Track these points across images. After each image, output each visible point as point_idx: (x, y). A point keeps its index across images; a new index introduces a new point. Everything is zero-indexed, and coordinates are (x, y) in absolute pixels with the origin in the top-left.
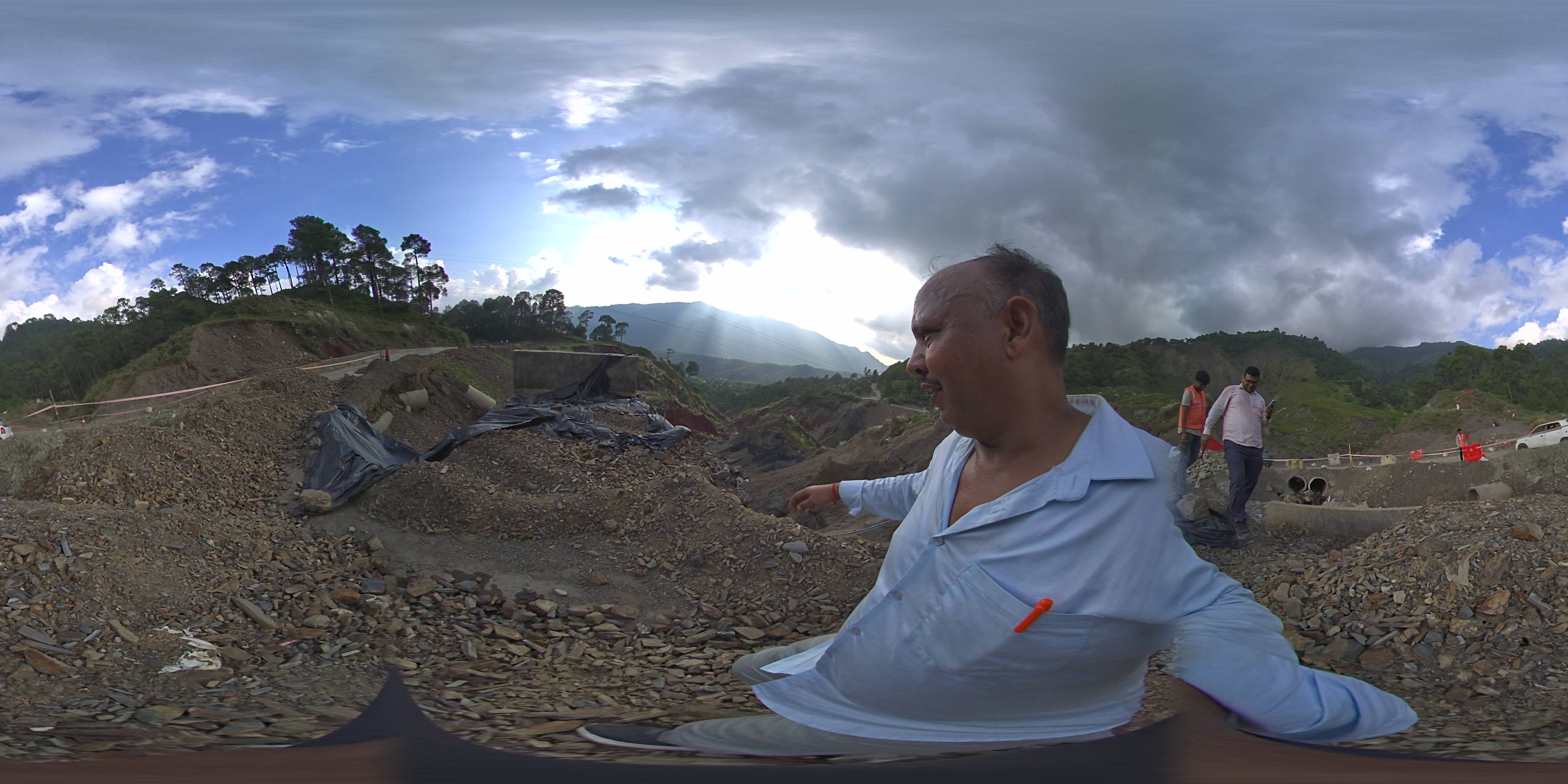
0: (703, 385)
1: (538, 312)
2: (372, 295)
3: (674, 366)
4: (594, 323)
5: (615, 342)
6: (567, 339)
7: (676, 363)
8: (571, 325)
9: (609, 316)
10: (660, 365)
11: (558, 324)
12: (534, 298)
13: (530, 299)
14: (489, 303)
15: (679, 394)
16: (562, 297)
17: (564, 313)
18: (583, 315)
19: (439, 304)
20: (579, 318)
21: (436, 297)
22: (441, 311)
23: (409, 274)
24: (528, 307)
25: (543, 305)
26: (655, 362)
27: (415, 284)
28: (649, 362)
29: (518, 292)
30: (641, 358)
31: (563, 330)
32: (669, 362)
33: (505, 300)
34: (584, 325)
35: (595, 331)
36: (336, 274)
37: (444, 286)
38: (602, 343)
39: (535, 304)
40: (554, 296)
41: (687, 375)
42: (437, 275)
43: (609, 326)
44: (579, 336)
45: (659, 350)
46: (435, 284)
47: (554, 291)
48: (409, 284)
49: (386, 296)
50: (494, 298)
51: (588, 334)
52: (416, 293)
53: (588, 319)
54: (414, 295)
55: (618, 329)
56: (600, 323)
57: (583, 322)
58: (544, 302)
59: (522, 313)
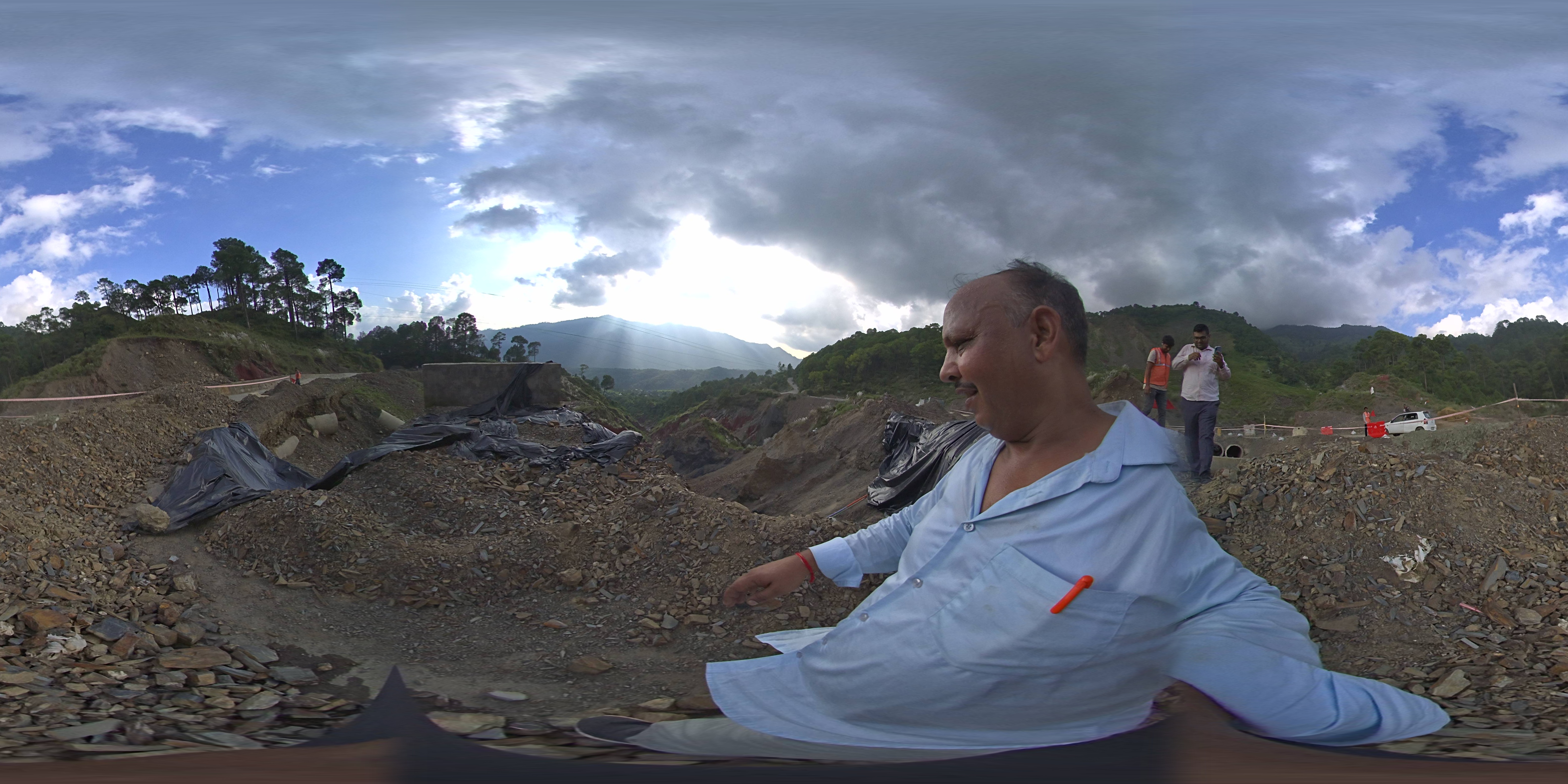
0: (620, 398)
1: (451, 336)
3: (588, 381)
4: (507, 344)
7: (591, 378)
8: (484, 348)
9: (520, 337)
10: (575, 381)
11: (472, 348)
12: (448, 323)
14: (403, 328)
16: (474, 320)
17: (477, 336)
18: (496, 337)
20: (492, 340)
21: (351, 323)
22: (355, 338)
23: (324, 300)
24: (441, 332)
25: (456, 331)
27: (330, 310)
29: (432, 317)
31: (477, 353)
32: (584, 378)
33: (419, 326)
34: (497, 347)
35: (508, 352)
36: (255, 298)
39: (449, 328)
40: (466, 319)
41: (603, 389)
42: (350, 301)
43: (522, 346)
44: (493, 358)
45: (572, 367)
46: (349, 310)
48: (324, 310)
49: (303, 322)
50: (408, 324)
51: (501, 356)
52: (331, 319)
53: (501, 341)
54: (329, 321)
55: (531, 349)
56: (512, 345)
57: (496, 344)
58: (457, 326)
59: (436, 338)
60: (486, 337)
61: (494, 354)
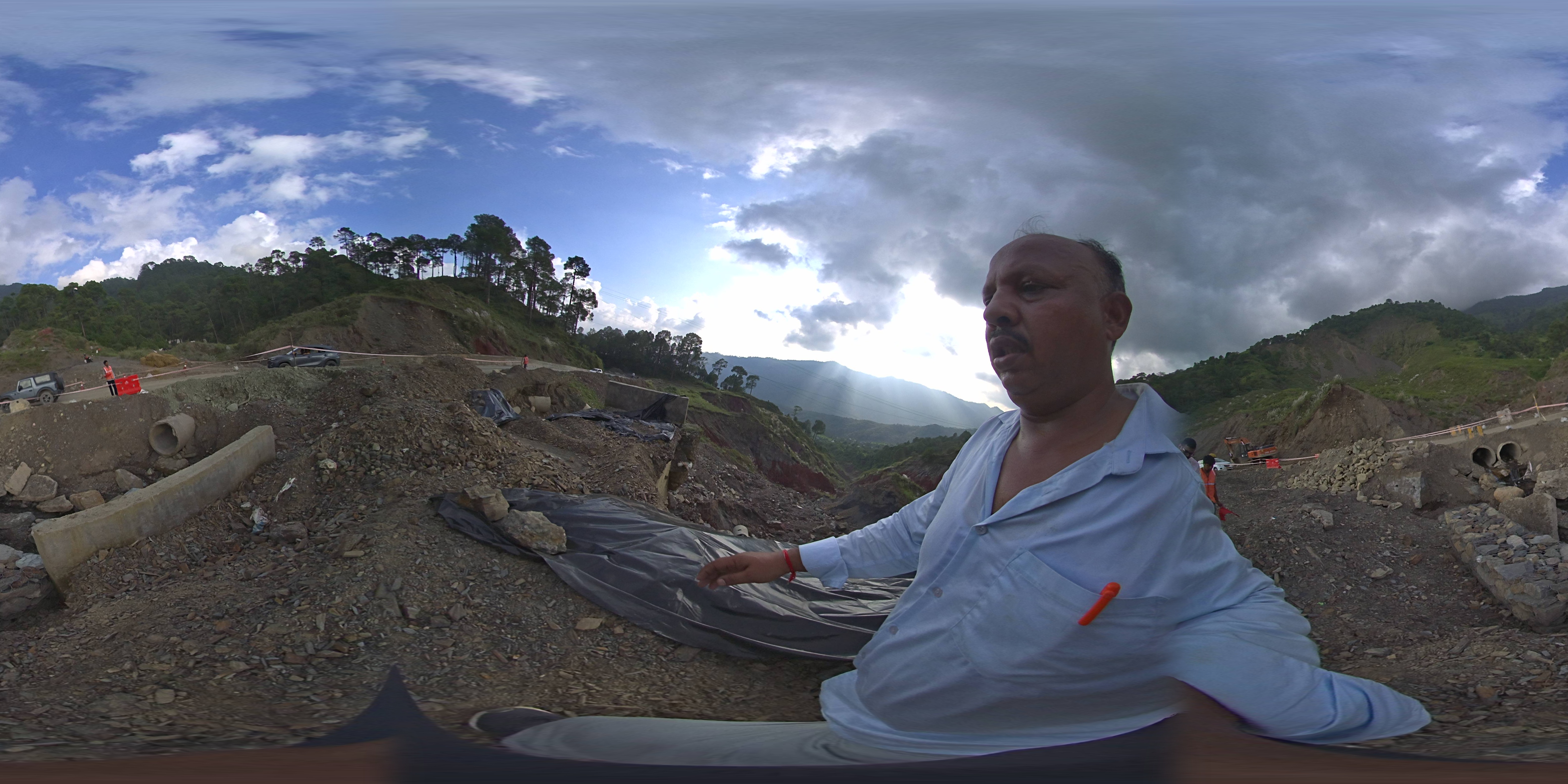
0: (828, 444)
1: (675, 353)
2: (526, 302)
3: (800, 423)
4: (726, 373)
5: (744, 393)
6: (697, 384)
7: (803, 421)
8: (704, 370)
9: (741, 368)
10: (786, 421)
11: (692, 368)
12: (674, 339)
13: (670, 339)
14: (632, 335)
15: (800, 450)
16: (701, 342)
17: (700, 358)
18: (717, 363)
19: (585, 326)
20: (714, 365)
21: (584, 319)
23: (564, 291)
24: (667, 346)
25: (680, 348)
26: (781, 419)
27: (567, 302)
28: (774, 417)
29: (661, 330)
30: (768, 412)
31: (696, 374)
32: (795, 419)
33: (648, 335)
34: (717, 373)
35: (726, 380)
36: (499, 274)
37: (592, 311)
38: (731, 393)
39: (674, 344)
40: (693, 340)
41: (813, 433)
42: (588, 299)
43: (741, 377)
44: (710, 382)
45: (786, 407)
46: (585, 307)
47: (694, 335)
48: (562, 300)
49: (538, 306)
51: (719, 382)
52: (566, 310)
53: (722, 368)
54: (564, 312)
55: (749, 381)
56: (732, 374)
57: (716, 370)
58: (683, 344)
59: (660, 351)
60: (708, 361)
61: (712, 378)
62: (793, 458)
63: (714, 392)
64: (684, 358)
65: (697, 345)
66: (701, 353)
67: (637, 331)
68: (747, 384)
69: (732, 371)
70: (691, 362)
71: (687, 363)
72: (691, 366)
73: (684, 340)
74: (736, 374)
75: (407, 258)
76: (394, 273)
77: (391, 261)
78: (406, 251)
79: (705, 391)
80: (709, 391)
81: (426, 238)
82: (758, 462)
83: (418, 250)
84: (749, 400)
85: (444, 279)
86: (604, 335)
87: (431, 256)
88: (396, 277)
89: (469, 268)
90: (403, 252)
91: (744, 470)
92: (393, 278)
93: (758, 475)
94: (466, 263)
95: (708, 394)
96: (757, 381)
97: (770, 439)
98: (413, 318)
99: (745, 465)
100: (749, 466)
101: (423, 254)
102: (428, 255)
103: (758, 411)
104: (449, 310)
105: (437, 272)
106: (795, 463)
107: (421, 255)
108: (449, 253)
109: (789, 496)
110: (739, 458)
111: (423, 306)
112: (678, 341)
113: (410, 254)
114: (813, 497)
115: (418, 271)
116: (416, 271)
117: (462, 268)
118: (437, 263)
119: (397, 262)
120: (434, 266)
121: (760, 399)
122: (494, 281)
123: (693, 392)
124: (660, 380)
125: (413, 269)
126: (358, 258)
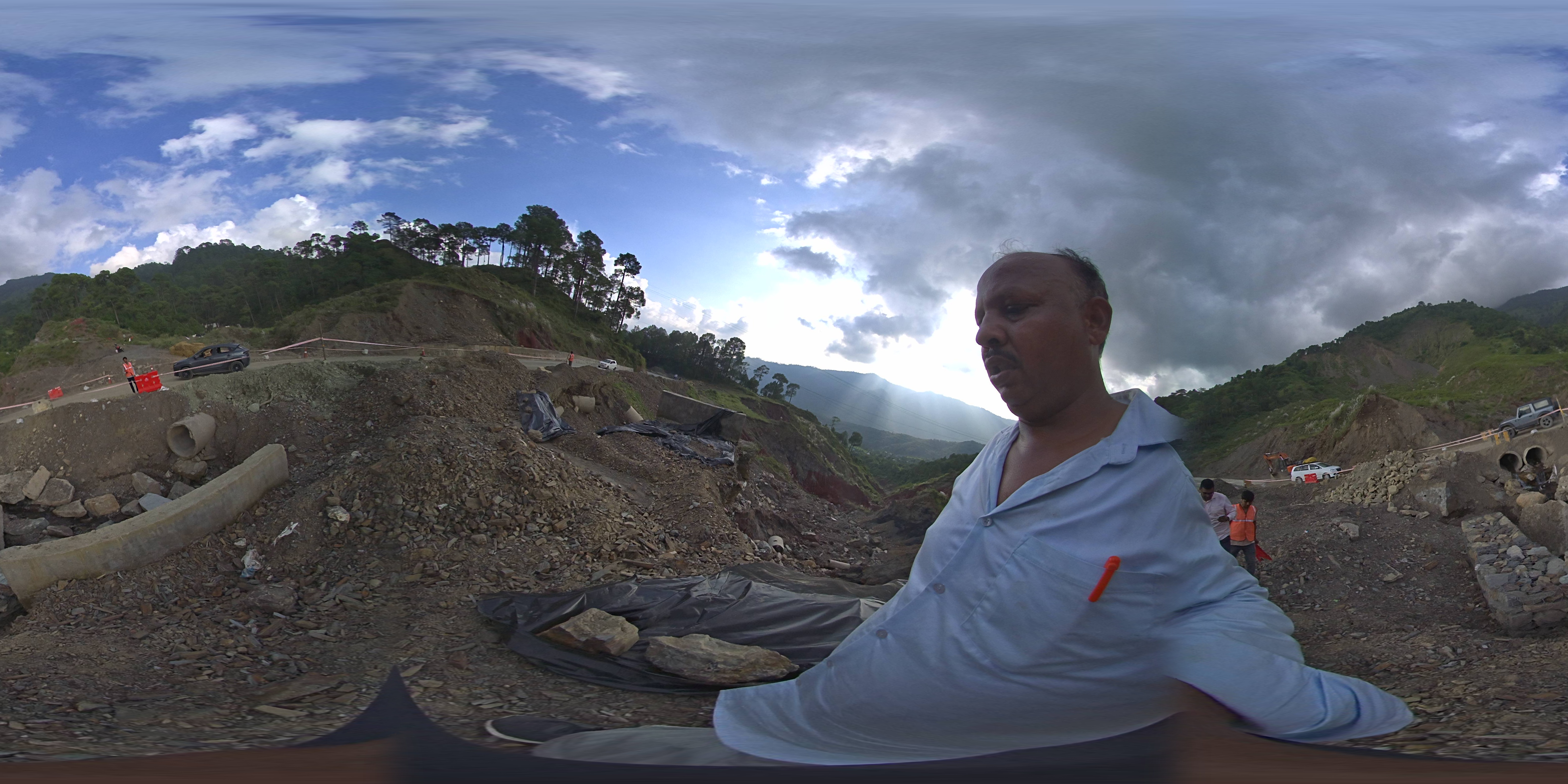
0: (865, 457)
1: (718, 356)
2: (572, 296)
3: (837, 434)
4: (767, 379)
5: (783, 402)
6: (738, 389)
11: (733, 372)
12: (718, 342)
14: (676, 335)
15: (837, 462)
16: (744, 347)
18: (759, 369)
20: (755, 370)
22: (629, 330)
23: (612, 287)
24: (710, 349)
25: (723, 352)
26: (819, 428)
27: (614, 298)
28: (812, 427)
29: (706, 332)
30: (806, 421)
31: (737, 379)
35: (767, 387)
38: (770, 400)
39: (718, 347)
40: (737, 344)
41: (849, 445)
42: (636, 297)
44: (751, 388)
46: (632, 304)
48: (609, 296)
49: (584, 300)
50: (682, 332)
51: (759, 388)
52: (612, 307)
53: (763, 374)
54: (610, 308)
55: (790, 389)
56: (773, 380)
57: (758, 376)
58: (726, 348)
59: (703, 353)
60: (750, 366)
61: (753, 384)
62: (829, 470)
63: (754, 398)
64: (726, 362)
65: (740, 349)
66: (744, 358)
67: (681, 332)
68: (787, 392)
69: (773, 378)
70: (734, 366)
71: (729, 367)
72: (732, 370)
73: (728, 344)
74: (777, 381)
75: (453, 246)
76: (439, 259)
77: (437, 247)
78: (452, 238)
79: (745, 396)
80: (749, 397)
81: (474, 226)
82: (794, 472)
83: (464, 238)
84: (788, 408)
85: (488, 269)
86: (648, 334)
87: (478, 244)
88: (441, 263)
89: (516, 259)
90: (449, 239)
91: (780, 479)
92: (438, 265)
93: (794, 485)
94: (514, 253)
95: (748, 400)
96: (797, 390)
97: (807, 449)
98: (455, 306)
99: (781, 474)
100: (785, 475)
101: (470, 241)
102: (474, 243)
103: (796, 420)
104: (493, 300)
105: (483, 260)
106: (830, 474)
107: (467, 242)
108: (497, 242)
109: (824, 507)
110: (776, 467)
111: (467, 294)
112: (722, 345)
113: (455, 241)
114: (847, 509)
115: (463, 259)
116: (461, 259)
117: (509, 257)
118: (483, 252)
119: (443, 249)
120: (480, 254)
121: (799, 407)
122: (541, 272)
123: (733, 397)
124: (701, 382)
125: (458, 257)
126: (403, 243)
